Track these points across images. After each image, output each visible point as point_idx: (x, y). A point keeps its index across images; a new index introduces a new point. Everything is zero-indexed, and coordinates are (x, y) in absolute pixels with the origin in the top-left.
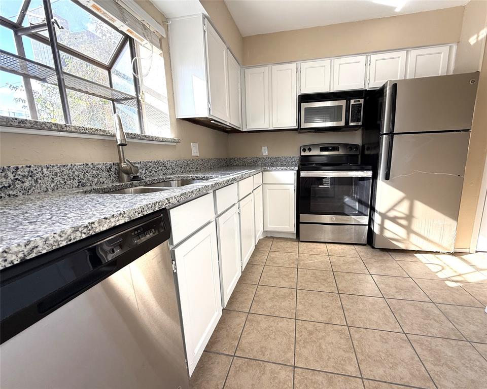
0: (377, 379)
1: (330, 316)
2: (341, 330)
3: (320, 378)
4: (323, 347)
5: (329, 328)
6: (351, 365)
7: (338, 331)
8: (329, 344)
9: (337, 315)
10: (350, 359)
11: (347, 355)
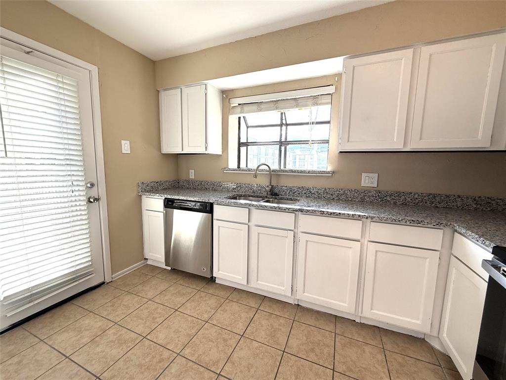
0: (172, 364)
1: (236, 365)
2: (217, 365)
3: (194, 331)
4: (211, 343)
5: (224, 357)
6: (189, 353)
7: (218, 361)
8: (211, 348)
9: (235, 372)
10: (193, 355)
11: (196, 355)
